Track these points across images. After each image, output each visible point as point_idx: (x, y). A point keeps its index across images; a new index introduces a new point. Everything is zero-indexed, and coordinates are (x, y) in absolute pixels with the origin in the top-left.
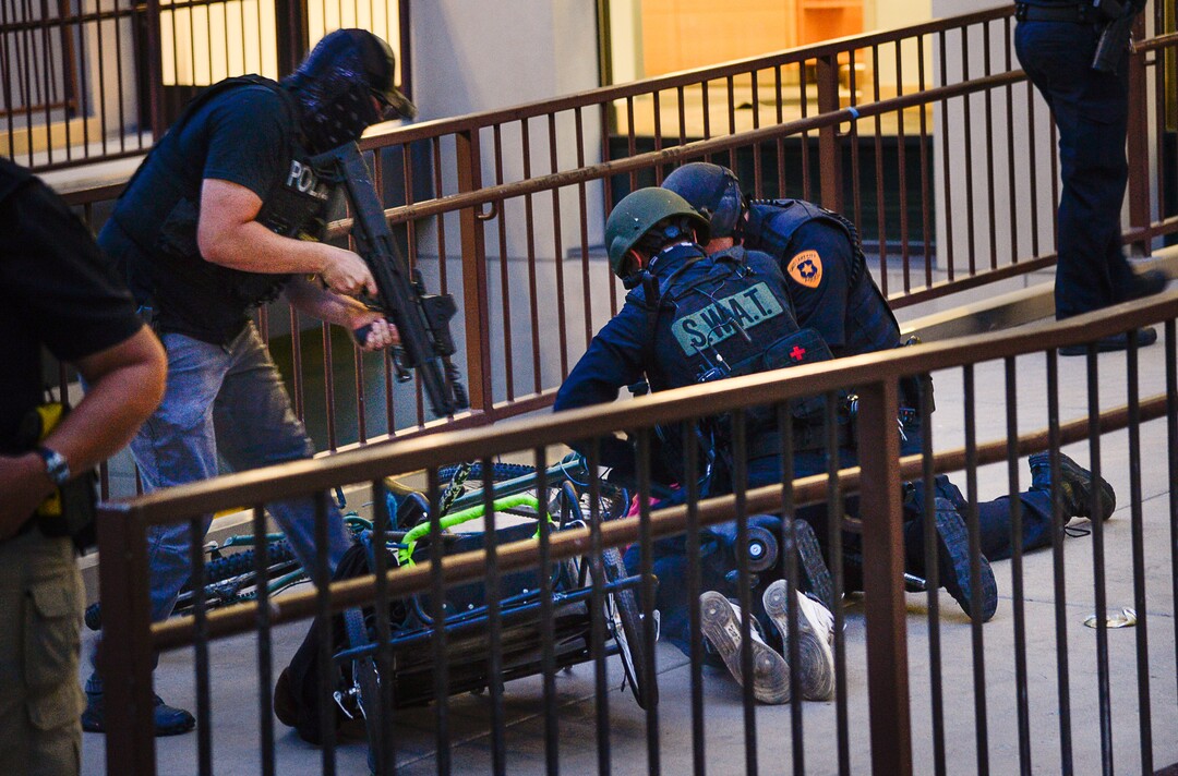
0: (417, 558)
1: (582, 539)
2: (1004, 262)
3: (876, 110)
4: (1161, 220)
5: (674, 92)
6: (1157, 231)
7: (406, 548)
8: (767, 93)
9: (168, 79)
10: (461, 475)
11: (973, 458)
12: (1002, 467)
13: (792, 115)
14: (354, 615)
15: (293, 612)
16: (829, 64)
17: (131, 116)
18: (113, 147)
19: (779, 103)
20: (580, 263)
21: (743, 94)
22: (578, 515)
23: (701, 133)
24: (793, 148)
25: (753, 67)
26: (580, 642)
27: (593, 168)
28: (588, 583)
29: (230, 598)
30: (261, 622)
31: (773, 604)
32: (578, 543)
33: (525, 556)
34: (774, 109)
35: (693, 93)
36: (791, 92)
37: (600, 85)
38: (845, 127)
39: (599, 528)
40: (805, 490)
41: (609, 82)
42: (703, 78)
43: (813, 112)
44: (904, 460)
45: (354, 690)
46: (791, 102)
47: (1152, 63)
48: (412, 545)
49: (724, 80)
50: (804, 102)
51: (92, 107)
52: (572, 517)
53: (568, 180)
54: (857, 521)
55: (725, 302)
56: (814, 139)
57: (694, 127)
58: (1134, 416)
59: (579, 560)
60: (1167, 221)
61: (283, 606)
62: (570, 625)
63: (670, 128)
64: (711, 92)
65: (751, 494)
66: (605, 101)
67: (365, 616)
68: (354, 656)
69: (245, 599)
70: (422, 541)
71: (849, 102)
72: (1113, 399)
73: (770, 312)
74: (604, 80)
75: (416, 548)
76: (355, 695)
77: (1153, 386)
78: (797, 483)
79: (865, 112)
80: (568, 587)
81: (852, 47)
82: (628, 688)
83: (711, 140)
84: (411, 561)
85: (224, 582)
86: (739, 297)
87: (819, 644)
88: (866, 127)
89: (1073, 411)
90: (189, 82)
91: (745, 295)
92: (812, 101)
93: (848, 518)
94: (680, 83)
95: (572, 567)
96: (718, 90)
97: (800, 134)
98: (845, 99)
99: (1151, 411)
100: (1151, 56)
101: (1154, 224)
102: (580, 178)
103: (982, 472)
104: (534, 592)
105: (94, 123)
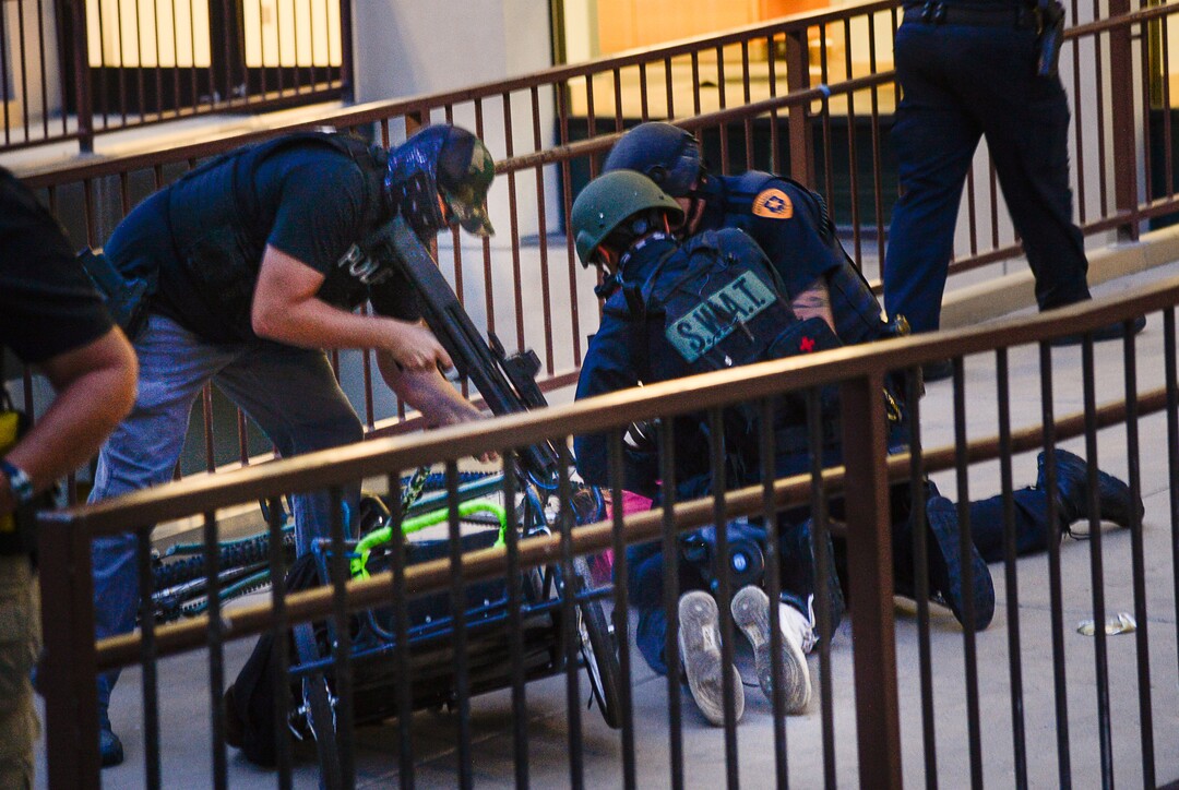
0: (372, 567)
1: (553, 546)
2: (985, 248)
3: (849, 88)
4: (1149, 201)
5: (636, 70)
6: (1144, 214)
7: (360, 557)
8: (733, 70)
9: (94, 60)
10: (418, 480)
11: (963, 456)
12: (994, 466)
13: (760, 94)
14: (304, 631)
15: (245, 626)
16: (799, 40)
17: (54, 99)
18: (36, 133)
19: (746, 80)
20: (537, 252)
21: (708, 72)
22: (542, 521)
23: (664, 112)
24: (762, 129)
25: (718, 44)
26: (545, 656)
27: (551, 152)
28: (553, 593)
29: (172, 611)
30: (212, 638)
31: (741, 612)
32: (548, 550)
33: (491, 565)
34: (740, 88)
35: (656, 71)
36: (759, 69)
37: (553, 63)
38: (816, 107)
39: (570, 534)
40: (787, 492)
41: (563, 60)
42: (666, 56)
43: (782, 90)
44: (891, 459)
45: (304, 709)
46: (760, 79)
47: (1137, 37)
48: (366, 554)
49: (689, 57)
50: (772, 79)
51: (12, 91)
52: (535, 522)
53: (524, 164)
54: (842, 525)
55: (715, 298)
56: (784, 120)
57: (657, 107)
58: (1132, 410)
59: (543, 569)
60: (1156, 203)
61: (236, 621)
62: (535, 637)
63: (632, 108)
64: (674, 69)
65: (730, 496)
66: (559, 81)
67: (315, 631)
68: (304, 673)
69: (190, 614)
70: (377, 549)
71: (820, 80)
72: (1110, 392)
73: (763, 301)
74: (557, 59)
75: (370, 557)
76: (305, 714)
77: (1151, 379)
78: (780, 484)
79: (836, 90)
80: (531, 599)
81: (822, 22)
82: (595, 703)
83: (676, 121)
84: (365, 572)
85: (166, 592)
86: (728, 289)
87: (793, 654)
88: (838, 106)
89: (1068, 405)
90: (116, 63)
91: (735, 287)
92: (781, 78)
93: (832, 521)
94: (642, 61)
95: (535, 577)
96: (681, 67)
97: (768, 114)
98: (816, 77)
99: (1151, 405)
100: (1136, 29)
101: (1142, 207)
102: (537, 163)
103: (974, 471)
104: (496, 604)
105: (16, 106)
